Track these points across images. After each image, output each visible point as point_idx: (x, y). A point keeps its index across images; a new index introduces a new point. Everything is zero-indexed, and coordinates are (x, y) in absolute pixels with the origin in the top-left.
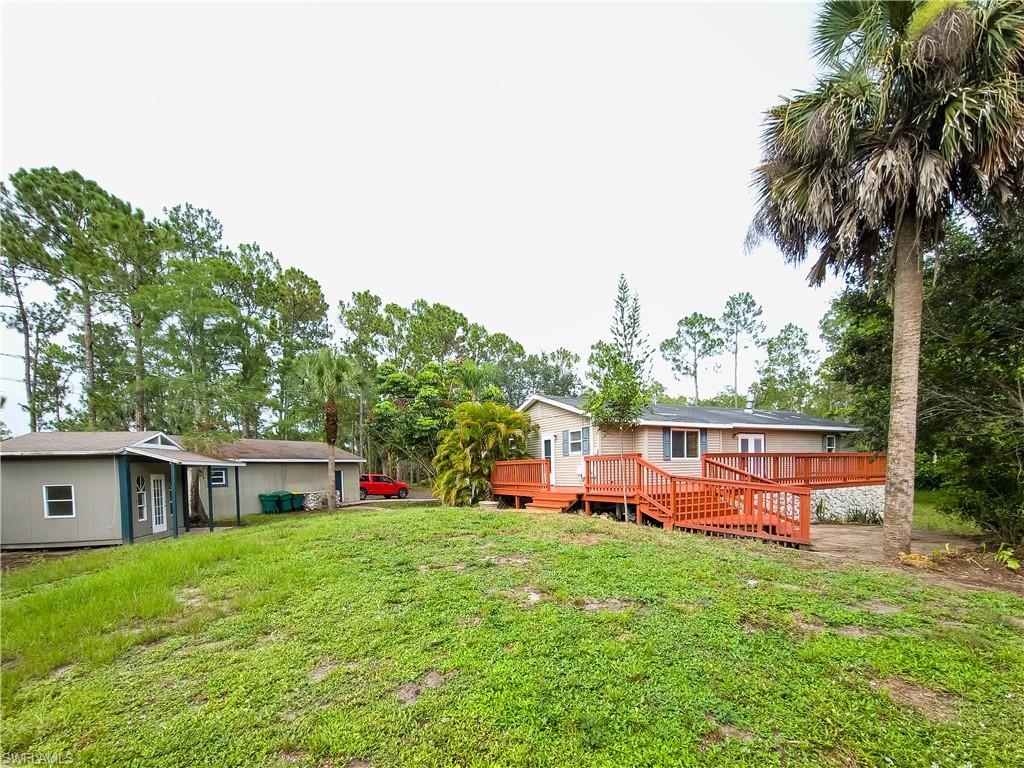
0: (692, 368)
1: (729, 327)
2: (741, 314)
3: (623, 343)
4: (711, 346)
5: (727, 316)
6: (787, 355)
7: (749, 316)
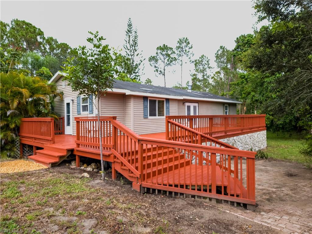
0: (163, 71)
1: (179, 53)
2: (184, 48)
3: (130, 54)
4: (171, 60)
5: (178, 48)
6: (202, 69)
7: (187, 49)
